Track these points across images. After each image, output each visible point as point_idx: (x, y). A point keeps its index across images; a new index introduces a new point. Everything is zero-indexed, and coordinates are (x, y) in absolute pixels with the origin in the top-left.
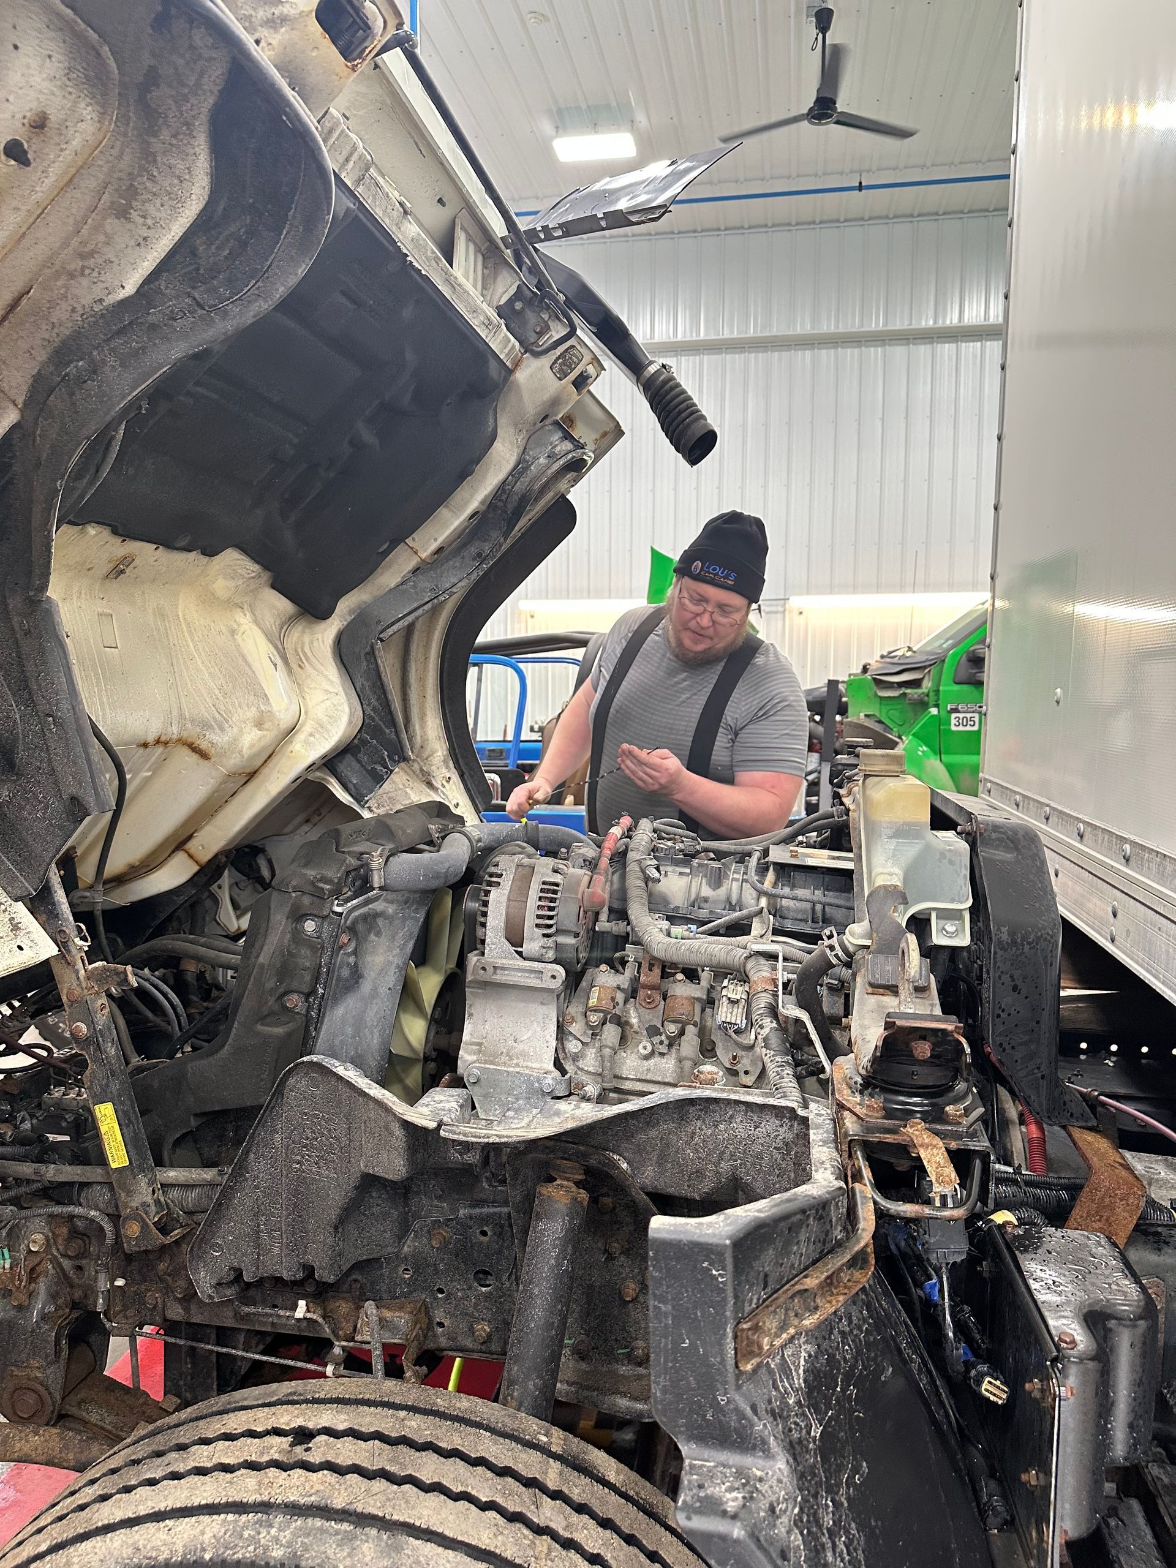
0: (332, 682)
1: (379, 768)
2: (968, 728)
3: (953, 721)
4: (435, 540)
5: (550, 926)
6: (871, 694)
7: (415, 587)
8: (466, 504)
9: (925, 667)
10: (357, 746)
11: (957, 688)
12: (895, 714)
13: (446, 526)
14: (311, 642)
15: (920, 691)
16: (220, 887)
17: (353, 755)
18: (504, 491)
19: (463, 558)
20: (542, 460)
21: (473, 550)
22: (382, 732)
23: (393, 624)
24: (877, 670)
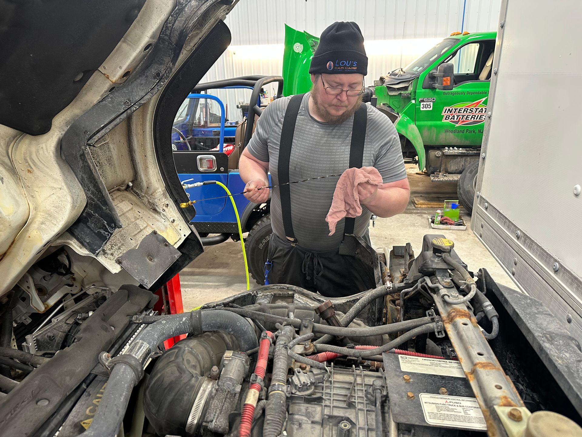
0: (56, 180)
1: (102, 231)
2: (428, 109)
3: (422, 106)
4: (120, 68)
6: (386, 94)
7: (112, 102)
8: (139, 39)
9: (410, 81)
10: (85, 218)
11: (423, 90)
12: (396, 103)
13: (126, 56)
14: (38, 151)
15: (407, 92)
16: (28, 287)
17: (84, 223)
18: (167, 28)
19: (147, 77)
21: (153, 71)
22: (101, 209)
23: (98, 132)
24: (388, 82)
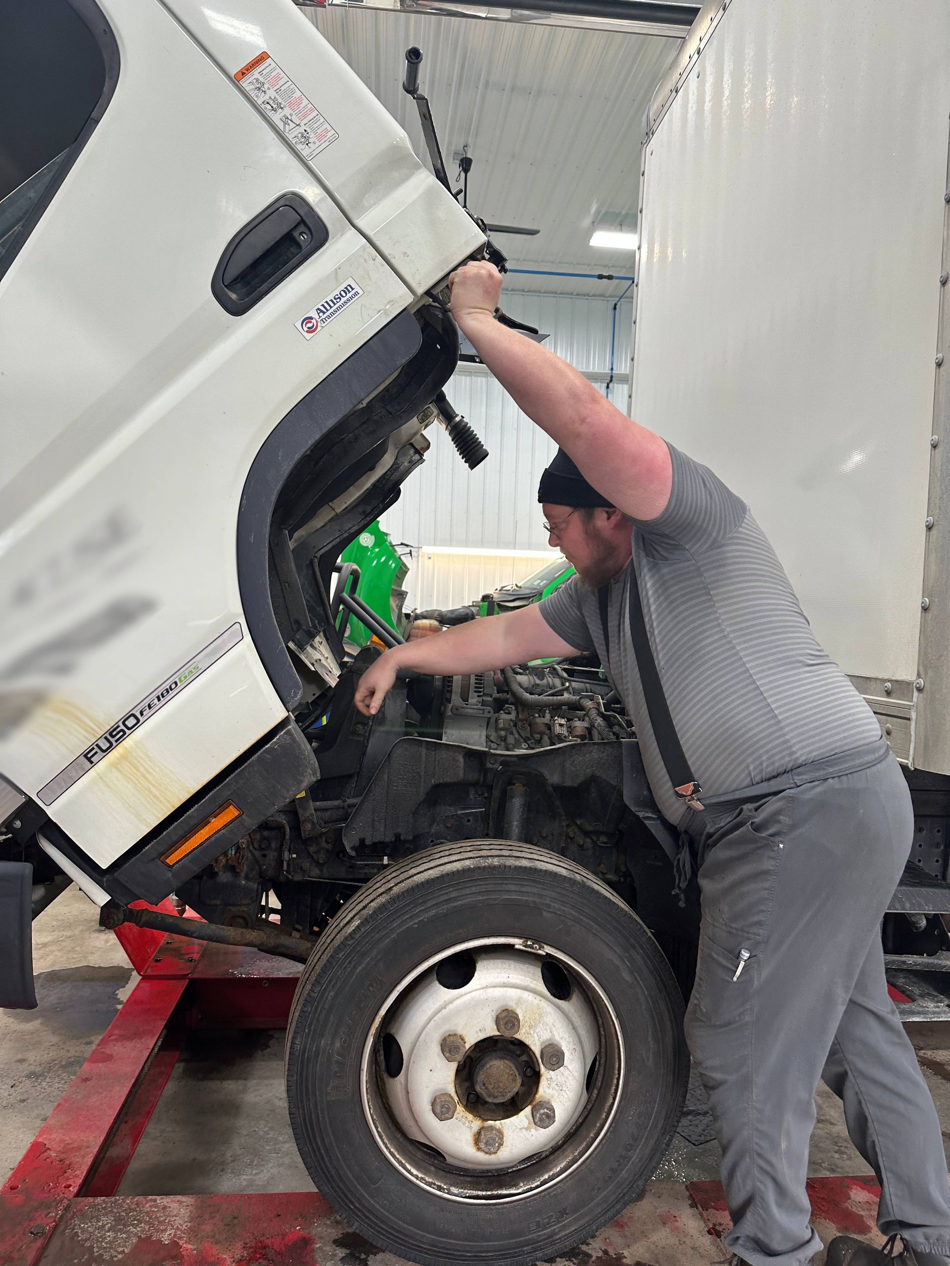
4: (344, 504)
5: (480, 692)
7: (331, 527)
9: (530, 598)
18: (384, 478)
20: (406, 464)
21: (360, 509)
24: (498, 598)
